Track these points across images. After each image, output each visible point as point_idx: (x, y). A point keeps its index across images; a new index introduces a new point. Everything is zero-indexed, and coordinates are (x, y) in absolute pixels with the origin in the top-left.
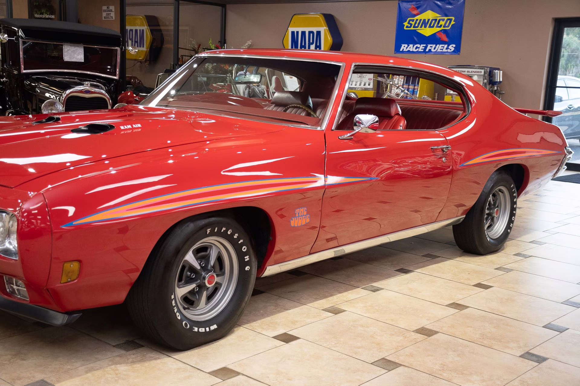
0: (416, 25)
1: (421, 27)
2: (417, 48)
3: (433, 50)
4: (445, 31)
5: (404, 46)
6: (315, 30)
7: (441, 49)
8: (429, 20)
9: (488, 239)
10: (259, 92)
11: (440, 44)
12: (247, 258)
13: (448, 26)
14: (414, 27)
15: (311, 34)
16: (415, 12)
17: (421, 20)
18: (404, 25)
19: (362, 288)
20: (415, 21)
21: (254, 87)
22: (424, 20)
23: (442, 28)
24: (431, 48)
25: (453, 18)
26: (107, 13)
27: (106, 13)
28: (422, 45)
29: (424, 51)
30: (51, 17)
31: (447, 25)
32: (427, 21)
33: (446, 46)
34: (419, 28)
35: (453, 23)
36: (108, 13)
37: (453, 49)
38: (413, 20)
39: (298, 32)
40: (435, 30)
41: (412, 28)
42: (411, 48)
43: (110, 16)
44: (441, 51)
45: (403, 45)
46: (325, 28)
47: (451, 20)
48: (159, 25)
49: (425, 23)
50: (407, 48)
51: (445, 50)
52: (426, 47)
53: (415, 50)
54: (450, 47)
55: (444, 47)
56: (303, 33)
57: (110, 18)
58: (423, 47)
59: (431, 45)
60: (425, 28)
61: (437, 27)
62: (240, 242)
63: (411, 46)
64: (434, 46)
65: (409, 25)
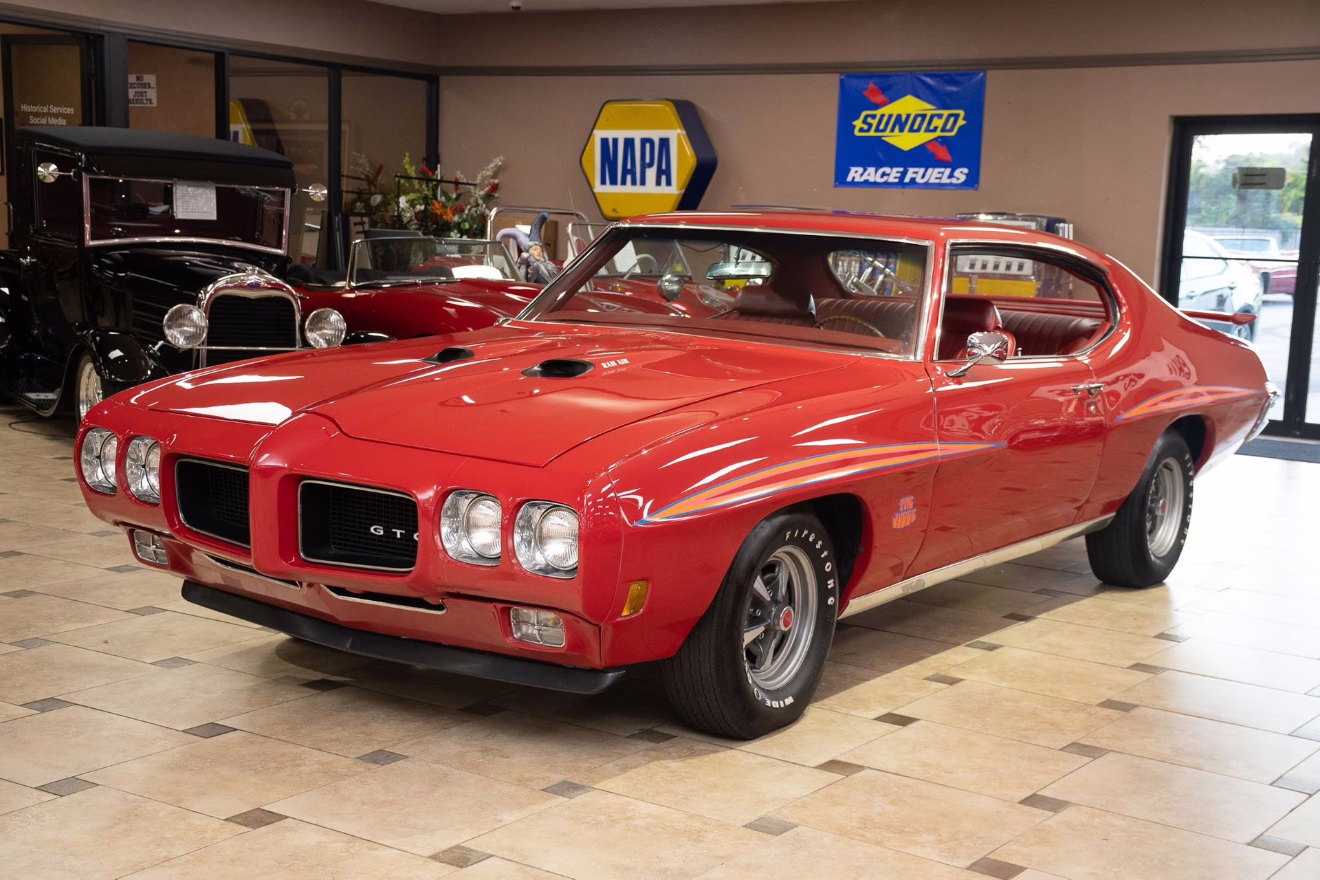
0: (882, 127)
1: (892, 130)
2: (884, 174)
3: (919, 180)
4: (943, 140)
5: (856, 172)
6: (656, 135)
7: (937, 178)
8: (908, 116)
9: (1153, 558)
10: (547, 274)
11: (934, 167)
12: (831, 584)
13: (951, 130)
14: (877, 130)
15: (648, 146)
16: (879, 99)
17: (890, 116)
18: (855, 126)
19: (966, 646)
20: (878, 118)
21: (539, 263)
22: (899, 116)
23: (938, 133)
24: (914, 176)
25: (962, 113)
26: (137, 90)
27: (134, 90)
28: (895, 169)
29: (901, 183)
30: (66, 111)
31: (949, 127)
32: (904, 118)
33: (948, 171)
34: (887, 133)
35: (961, 122)
36: (140, 90)
37: (963, 178)
38: (874, 117)
39: (615, 141)
40: (922, 138)
41: (872, 133)
42: (872, 175)
43: (144, 98)
44: (938, 181)
45: (853, 169)
46: (679, 131)
47: (957, 116)
48: (271, 121)
49: (900, 123)
50: (862, 175)
51: (945, 180)
52: (904, 174)
53: (879, 180)
54: (957, 173)
55: (943, 173)
56: (629, 143)
57: (145, 101)
58: (898, 172)
59: (916, 169)
60: (901, 134)
61: (927, 130)
62: (823, 556)
63: (871, 170)
64: (922, 170)
65: (866, 127)
